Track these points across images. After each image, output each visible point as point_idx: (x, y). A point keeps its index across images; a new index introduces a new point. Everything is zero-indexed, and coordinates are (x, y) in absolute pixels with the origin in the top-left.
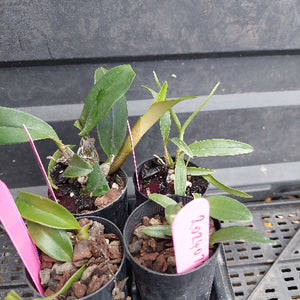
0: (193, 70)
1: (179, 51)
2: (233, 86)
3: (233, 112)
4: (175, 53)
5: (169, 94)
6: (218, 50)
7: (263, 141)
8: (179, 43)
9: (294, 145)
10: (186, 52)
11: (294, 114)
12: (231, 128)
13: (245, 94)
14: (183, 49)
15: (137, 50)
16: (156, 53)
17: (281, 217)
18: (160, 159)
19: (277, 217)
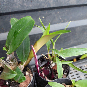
0: (51, 14)
1: (46, 7)
2: (66, 19)
4: (44, 7)
6: (61, 5)
7: (75, 38)
8: (45, 3)
10: (49, 7)
11: (86, 28)
14: (47, 6)
15: (28, 7)
16: (36, 8)
17: (85, 66)
18: (45, 56)
19: (84, 66)
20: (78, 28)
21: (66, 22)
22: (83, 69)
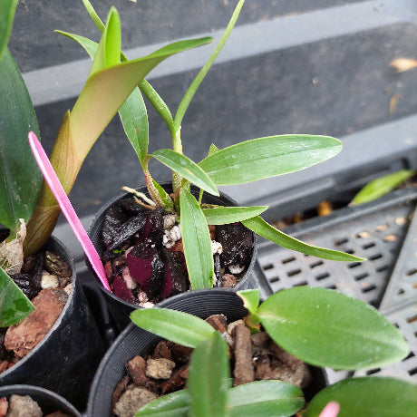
3: (259, 60)
5: (129, 40)
7: (315, 105)
9: (363, 104)
11: (364, 48)
12: (259, 91)
13: (277, 20)
17: (364, 235)
18: (139, 194)
19: (359, 237)
20: (323, 50)
21: (257, 19)
22: (351, 252)
